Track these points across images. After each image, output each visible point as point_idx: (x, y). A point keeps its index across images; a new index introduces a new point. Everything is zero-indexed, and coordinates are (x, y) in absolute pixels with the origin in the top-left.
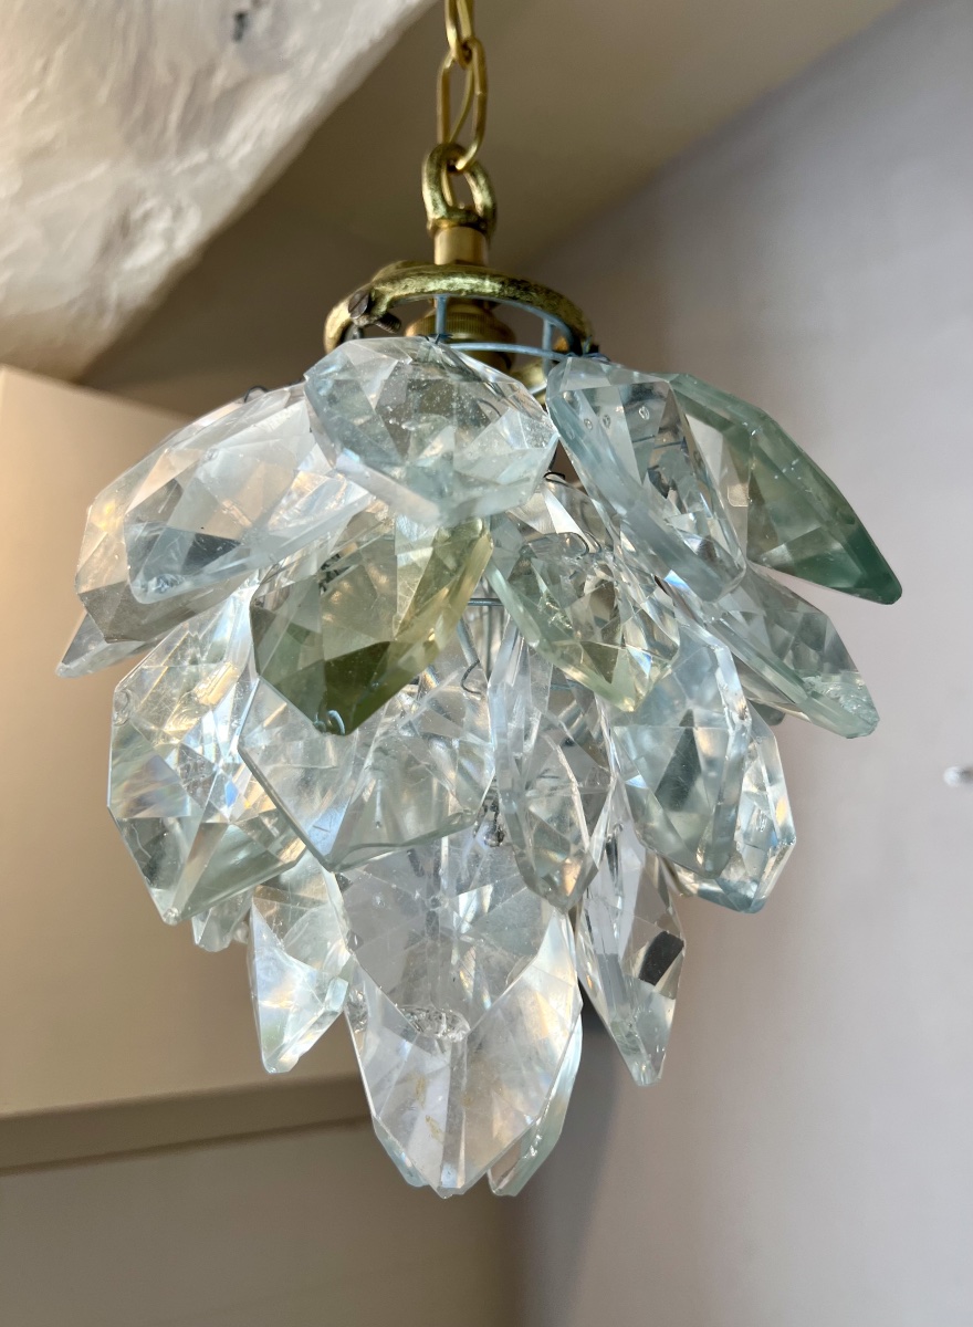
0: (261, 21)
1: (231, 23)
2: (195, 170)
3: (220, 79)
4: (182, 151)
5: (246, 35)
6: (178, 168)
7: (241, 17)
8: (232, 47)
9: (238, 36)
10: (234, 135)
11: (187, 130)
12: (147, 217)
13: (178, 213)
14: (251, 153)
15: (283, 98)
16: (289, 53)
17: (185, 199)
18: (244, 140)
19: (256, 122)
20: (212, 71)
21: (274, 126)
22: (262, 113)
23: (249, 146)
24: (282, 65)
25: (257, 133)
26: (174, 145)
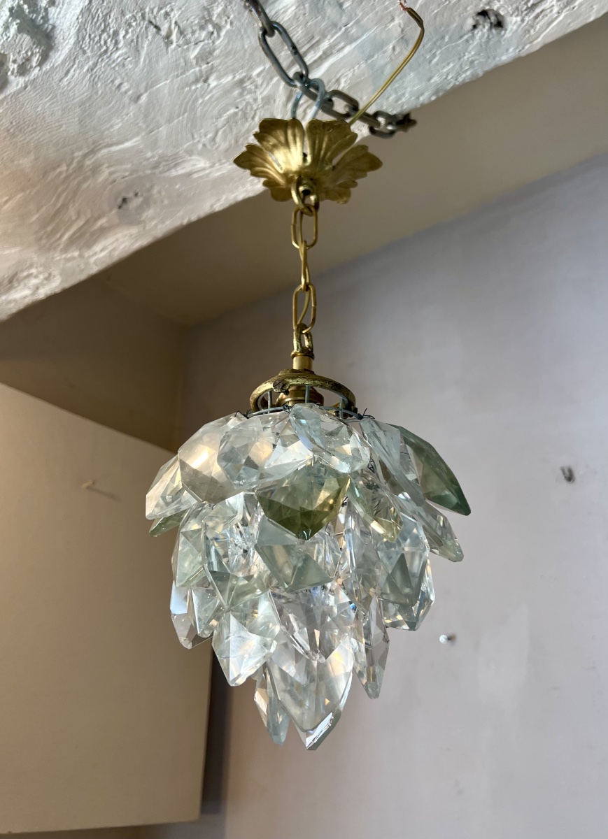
0: (134, 203)
1: (120, 200)
2: (67, 260)
3: (102, 222)
4: (66, 249)
5: (125, 207)
6: (58, 256)
7: (124, 200)
8: (115, 211)
9: (120, 207)
10: (97, 248)
11: (72, 242)
12: (29, 276)
13: (48, 279)
14: (104, 257)
15: (131, 235)
16: (143, 218)
17: (56, 272)
18: (102, 251)
19: (112, 243)
20: (99, 218)
21: (122, 247)
22: (117, 240)
23: (103, 254)
24: (139, 223)
25: (110, 248)
26: (61, 246)
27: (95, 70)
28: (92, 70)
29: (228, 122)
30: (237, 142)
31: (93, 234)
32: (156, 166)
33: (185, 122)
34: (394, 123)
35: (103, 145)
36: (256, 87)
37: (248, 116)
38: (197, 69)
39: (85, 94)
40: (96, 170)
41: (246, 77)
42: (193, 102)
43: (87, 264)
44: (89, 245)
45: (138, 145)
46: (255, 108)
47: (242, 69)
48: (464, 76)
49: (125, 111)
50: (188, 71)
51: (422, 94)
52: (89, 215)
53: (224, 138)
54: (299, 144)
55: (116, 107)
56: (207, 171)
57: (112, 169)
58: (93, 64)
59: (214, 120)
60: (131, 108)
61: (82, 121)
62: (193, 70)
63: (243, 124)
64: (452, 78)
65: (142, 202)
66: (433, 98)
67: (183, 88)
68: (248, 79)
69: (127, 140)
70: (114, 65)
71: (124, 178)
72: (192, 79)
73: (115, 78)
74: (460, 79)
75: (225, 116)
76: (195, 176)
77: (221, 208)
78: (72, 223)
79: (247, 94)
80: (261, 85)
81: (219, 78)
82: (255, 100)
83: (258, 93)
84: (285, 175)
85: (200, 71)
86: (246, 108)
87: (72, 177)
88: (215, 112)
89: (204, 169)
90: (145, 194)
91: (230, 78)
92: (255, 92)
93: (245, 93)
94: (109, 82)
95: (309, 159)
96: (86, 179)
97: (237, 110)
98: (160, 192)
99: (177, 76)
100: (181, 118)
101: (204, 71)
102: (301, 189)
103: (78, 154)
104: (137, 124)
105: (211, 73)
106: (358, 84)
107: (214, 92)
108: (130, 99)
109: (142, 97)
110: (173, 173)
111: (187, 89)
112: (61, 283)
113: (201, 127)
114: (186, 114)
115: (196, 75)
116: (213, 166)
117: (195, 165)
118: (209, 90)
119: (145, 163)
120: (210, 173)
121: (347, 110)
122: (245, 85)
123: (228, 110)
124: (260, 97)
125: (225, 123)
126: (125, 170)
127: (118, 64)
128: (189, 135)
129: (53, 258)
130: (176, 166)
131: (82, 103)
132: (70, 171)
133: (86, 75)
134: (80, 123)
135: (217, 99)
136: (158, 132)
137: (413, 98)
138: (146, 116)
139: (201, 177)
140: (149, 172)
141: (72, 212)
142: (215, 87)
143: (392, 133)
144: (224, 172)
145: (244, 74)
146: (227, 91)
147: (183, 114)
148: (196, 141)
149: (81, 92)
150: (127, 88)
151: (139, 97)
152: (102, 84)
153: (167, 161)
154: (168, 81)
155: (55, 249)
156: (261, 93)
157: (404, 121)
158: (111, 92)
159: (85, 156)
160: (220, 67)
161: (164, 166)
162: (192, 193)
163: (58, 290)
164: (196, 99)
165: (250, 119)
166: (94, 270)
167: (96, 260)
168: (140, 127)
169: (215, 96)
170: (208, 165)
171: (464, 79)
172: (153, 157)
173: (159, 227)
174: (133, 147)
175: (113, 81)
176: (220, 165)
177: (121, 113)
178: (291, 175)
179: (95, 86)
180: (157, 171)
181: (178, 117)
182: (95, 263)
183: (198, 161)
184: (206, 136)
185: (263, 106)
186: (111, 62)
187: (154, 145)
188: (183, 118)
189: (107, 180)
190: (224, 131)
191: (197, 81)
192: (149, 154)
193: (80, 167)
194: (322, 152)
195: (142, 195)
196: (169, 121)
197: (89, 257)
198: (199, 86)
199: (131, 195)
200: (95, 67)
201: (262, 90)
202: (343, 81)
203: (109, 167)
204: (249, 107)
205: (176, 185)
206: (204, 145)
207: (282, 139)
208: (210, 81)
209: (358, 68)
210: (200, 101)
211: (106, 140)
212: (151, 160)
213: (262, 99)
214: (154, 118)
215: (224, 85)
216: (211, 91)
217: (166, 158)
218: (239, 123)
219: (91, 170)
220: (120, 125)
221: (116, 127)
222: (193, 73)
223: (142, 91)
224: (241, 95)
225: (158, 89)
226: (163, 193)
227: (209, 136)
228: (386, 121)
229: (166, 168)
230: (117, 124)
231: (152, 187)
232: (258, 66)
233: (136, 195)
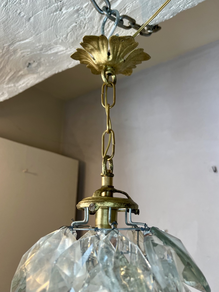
0: (34, 65)
1: (27, 64)
2: (9, 88)
3: (21, 73)
4: (8, 83)
5: (30, 66)
6: (5, 86)
7: (29, 64)
8: (26, 68)
9: (28, 67)
10: (21, 82)
13: (3, 94)
14: (24, 86)
15: (35, 78)
16: (38, 71)
17: (5, 92)
18: (23, 84)
19: (27, 81)
20: (20, 71)
21: (31, 82)
22: (29, 79)
23: (24, 85)
24: (37, 73)
25: (26, 83)
26: (6, 82)
27: (7, 6)
28: (5, 6)
29: (72, 30)
30: (77, 39)
31: (18, 77)
32: (41, 50)
33: (52, 30)
34: (151, 29)
35: (16, 41)
36: (85, 13)
37: (81, 27)
38: (56, 4)
39: (4, 18)
40: (15, 51)
41: (79, 8)
42: (55, 21)
43: (17, 89)
44: (17, 81)
45: (32, 41)
46: (85, 23)
47: (78, 4)
48: (188, 5)
49: (24, 25)
50: (52, 5)
51: (166, 15)
52: (15, 70)
53: (71, 37)
54: (105, 49)
55: (20, 23)
56: (64, 52)
57: (22, 51)
58: (5, 3)
59: (66, 29)
60: (27, 24)
61: (5, 30)
62: (54, 5)
63: (79, 30)
64: (182, 6)
65: (37, 65)
66: (171, 17)
67: (50, 14)
68: (81, 9)
69: (27, 39)
70: (15, 3)
71: (28, 55)
72: (54, 9)
73: (17, 10)
74: (186, 7)
75: (71, 27)
76: (59, 53)
77: (72, 67)
78: (9, 73)
79: (81, 16)
80: (87, 12)
81: (67, 9)
82: (85, 19)
83: (86, 16)
84: (98, 65)
85: (57, 5)
86: (81, 23)
87: (5, 55)
88: (66, 25)
89: (63, 51)
90: (38, 61)
91: (72, 8)
92: (85, 15)
93: (80, 16)
94: (14, 11)
95: (111, 57)
96: (11, 56)
97: (76, 24)
98: (44, 60)
99: (47, 8)
100: (50, 28)
101: (59, 5)
102: (107, 72)
103: (6, 45)
104: (31, 31)
105: (63, 7)
106: (134, 10)
107: (65, 16)
108: (26, 19)
109: (31, 19)
110: (49, 52)
111: (52, 14)
112: (8, 96)
113: (60, 32)
114: (52, 27)
115: (56, 8)
116: (67, 49)
117: (59, 49)
118: (62, 15)
119: (36, 48)
120: (66, 52)
121: (130, 24)
122: (79, 12)
123: (72, 24)
124: (87, 18)
125: (71, 30)
126: (28, 52)
127: (18, 2)
128: (55, 36)
129: (3, 87)
130: (50, 49)
131: (4, 22)
132: (4, 52)
133: (3, 9)
134: (4, 31)
135: (67, 19)
136: (40, 35)
137: (161, 17)
138: (34, 28)
139: (62, 54)
140: (38, 52)
141: (8, 69)
142: (65, 13)
143: (150, 34)
144: (72, 52)
145: (79, 7)
146: (71, 15)
147: (51, 26)
148: (58, 38)
149: (2, 17)
150: (23, 14)
151: (30, 19)
152: (11, 13)
153: (46, 47)
154: (42, 11)
155: (3, 83)
156: (88, 16)
157: (156, 28)
158: (16, 17)
159: (9, 46)
160: (67, 3)
161: (45, 49)
162: (58, 61)
163: (8, 98)
164: (57, 19)
165: (82, 28)
166: (21, 91)
167: (21, 87)
168: (32, 33)
169: (66, 17)
170: (64, 49)
171: (188, 7)
172: (40, 46)
173: (46, 74)
174: (30, 42)
175: (16, 11)
176: (70, 49)
177: (22, 26)
178: (101, 65)
179: (8, 14)
180: (42, 52)
181: (49, 28)
182: (21, 88)
183: (60, 47)
184: (62, 36)
185: (89, 22)
186: (14, 1)
187: (39, 40)
188: (51, 28)
189: (20, 55)
190: (71, 34)
191: (56, 11)
192: (38, 45)
193: (8, 50)
194: (118, 53)
195: (36, 62)
196: (45, 29)
197: (18, 86)
198: (57, 13)
199: (32, 62)
200: (7, 4)
201: (88, 14)
202: (127, 9)
203: (20, 50)
204: (82, 23)
205: (51, 57)
206: (62, 40)
207: (96, 46)
208: (62, 10)
209: (135, 3)
210: (59, 20)
211: (18, 39)
212: (39, 47)
213: (88, 19)
214: (38, 28)
215: (69, 12)
216: (63, 15)
217: (45, 46)
218: (78, 30)
219: (13, 52)
220: (23, 32)
221: (21, 33)
222: (54, 6)
223: (31, 16)
224: (78, 17)
225: (38, 15)
226: (46, 61)
227: (64, 36)
228: (147, 28)
229: (46, 50)
230: (22, 31)
231: (41, 58)
232: (86, 3)
233: (34, 62)
